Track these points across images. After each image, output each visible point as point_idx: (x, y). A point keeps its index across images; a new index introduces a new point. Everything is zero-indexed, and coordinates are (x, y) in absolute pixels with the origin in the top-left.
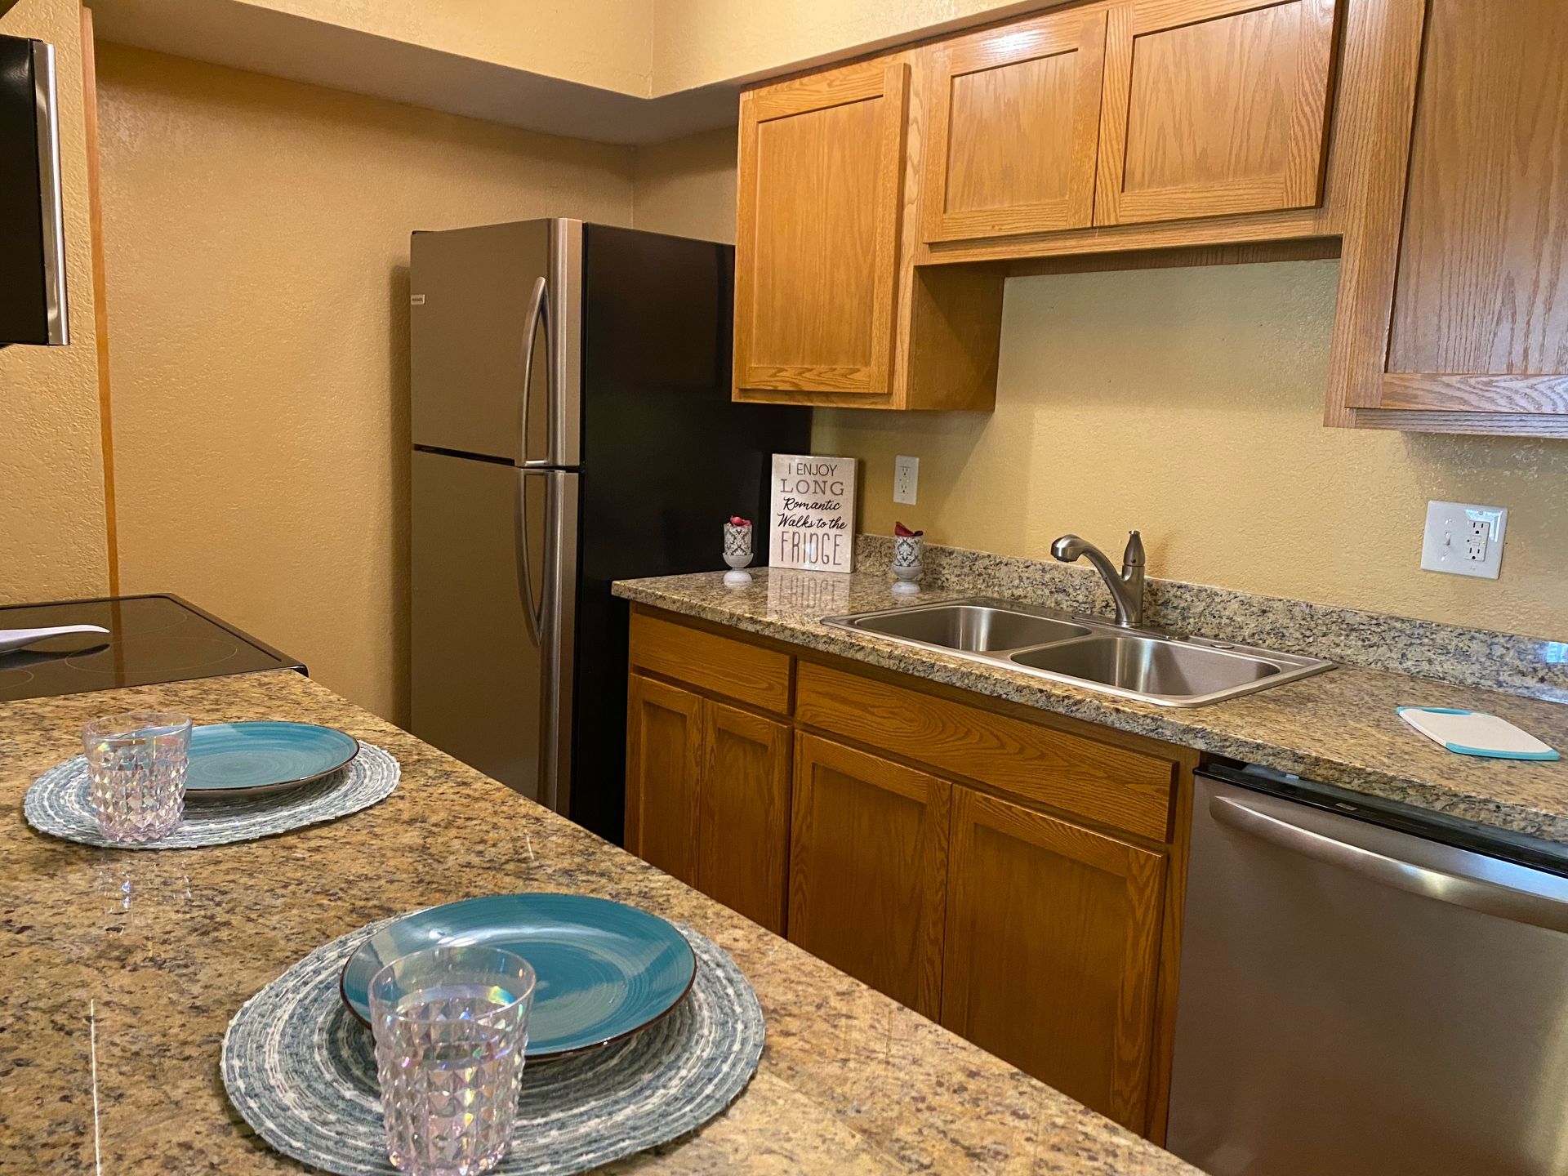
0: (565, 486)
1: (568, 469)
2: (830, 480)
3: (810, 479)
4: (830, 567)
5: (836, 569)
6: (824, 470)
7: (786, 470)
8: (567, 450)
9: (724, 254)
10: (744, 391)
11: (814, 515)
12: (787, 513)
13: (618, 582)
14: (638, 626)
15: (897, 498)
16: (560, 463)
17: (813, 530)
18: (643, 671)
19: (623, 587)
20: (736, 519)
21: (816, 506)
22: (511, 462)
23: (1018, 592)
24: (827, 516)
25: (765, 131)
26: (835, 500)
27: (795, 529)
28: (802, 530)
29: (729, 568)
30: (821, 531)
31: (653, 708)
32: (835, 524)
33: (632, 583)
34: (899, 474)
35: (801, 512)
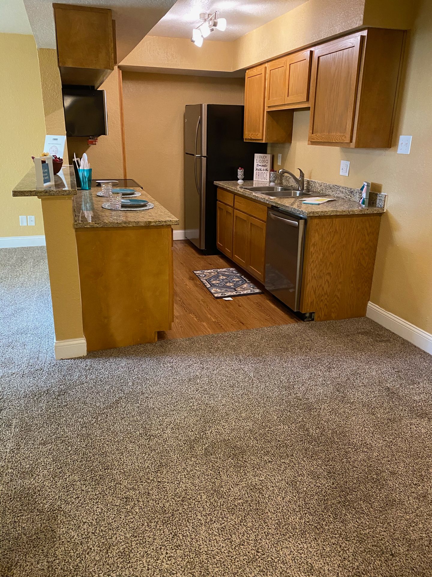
0: (204, 160)
1: (204, 157)
2: (265, 159)
3: (262, 159)
4: (265, 180)
5: (266, 181)
6: (264, 157)
7: (257, 157)
8: (204, 153)
9: (243, 107)
10: (246, 139)
11: (262, 168)
12: (257, 168)
13: (216, 182)
14: (219, 191)
15: (278, 164)
16: (203, 155)
17: (262, 171)
18: (219, 201)
19: (216, 183)
20: (240, 168)
21: (263, 166)
22: (193, 155)
23: (292, 184)
24: (265, 168)
25: (249, 79)
26: (267, 164)
27: (258, 171)
28: (260, 172)
29: (239, 179)
30: (264, 172)
31: (220, 208)
32: (266, 170)
33: (217, 182)
34: (279, 159)
35: (260, 167)
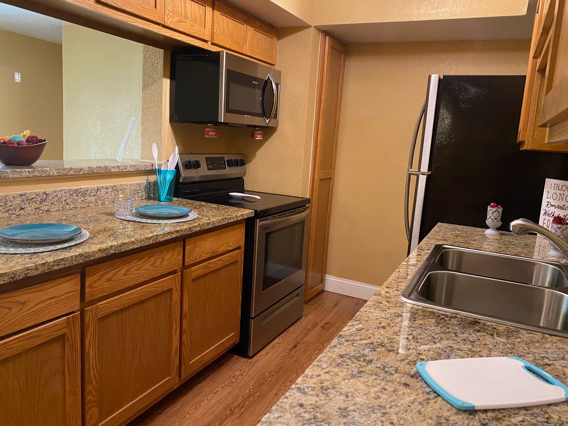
1: (424, 173)
2: (565, 193)
3: (558, 192)
6: (564, 188)
7: (550, 185)
11: (558, 212)
12: (548, 209)
16: (422, 171)
20: (494, 204)
21: (558, 207)
24: (562, 213)
27: (549, 218)
35: (552, 209)
